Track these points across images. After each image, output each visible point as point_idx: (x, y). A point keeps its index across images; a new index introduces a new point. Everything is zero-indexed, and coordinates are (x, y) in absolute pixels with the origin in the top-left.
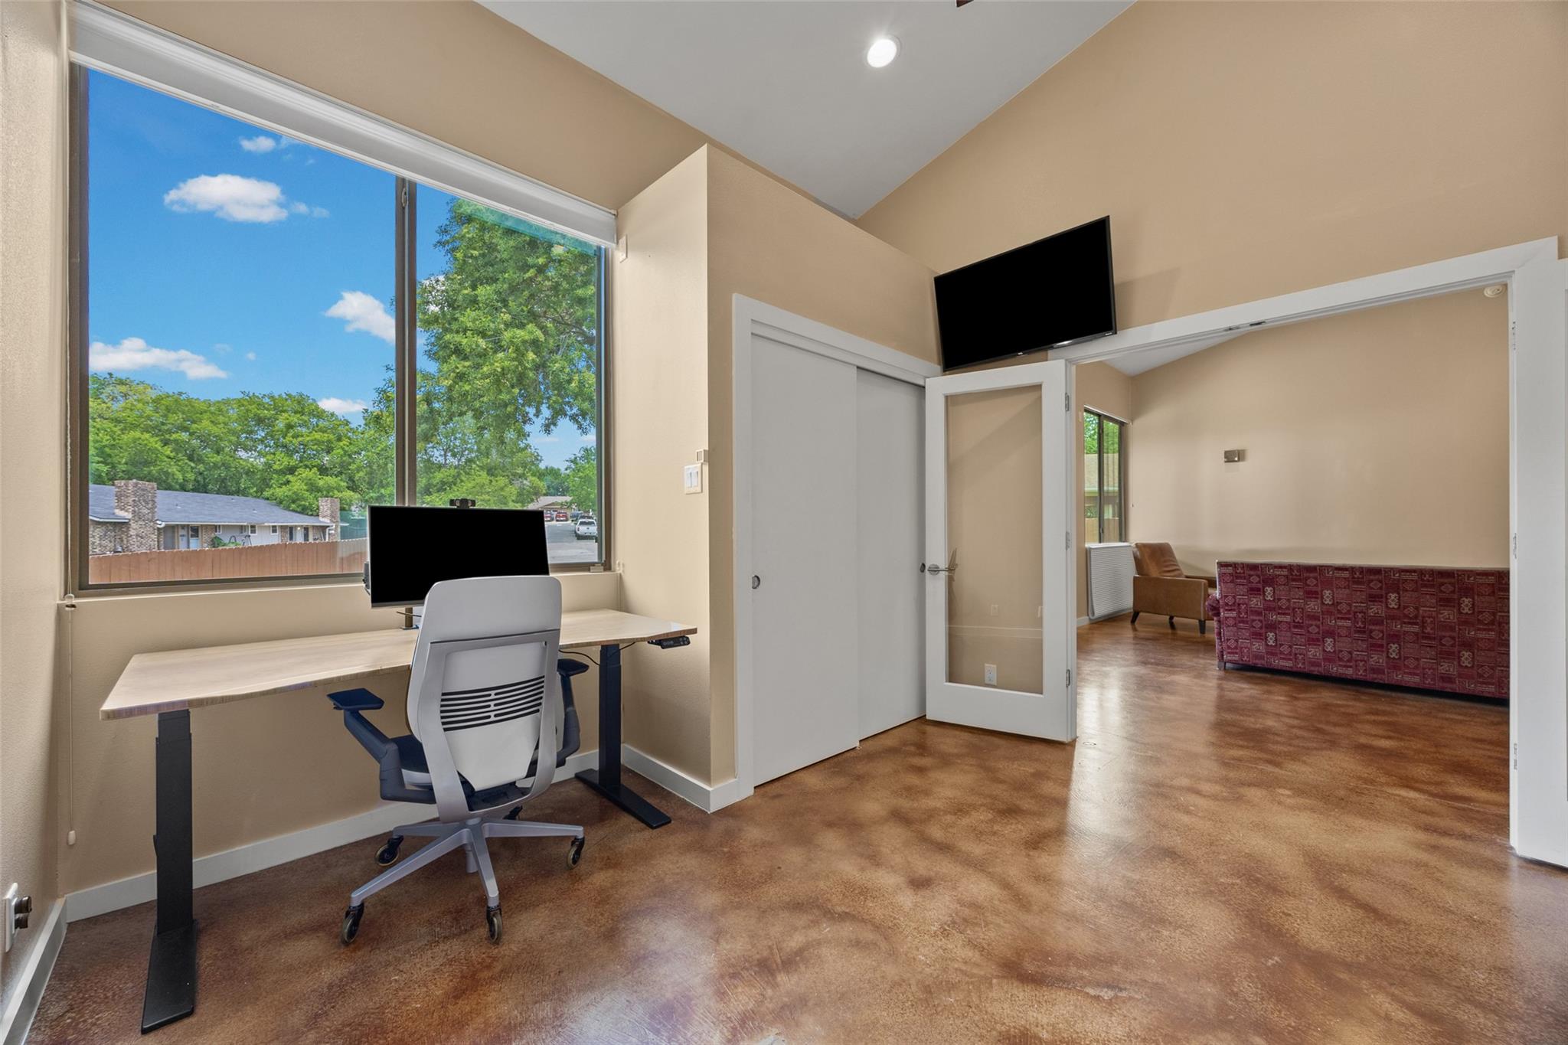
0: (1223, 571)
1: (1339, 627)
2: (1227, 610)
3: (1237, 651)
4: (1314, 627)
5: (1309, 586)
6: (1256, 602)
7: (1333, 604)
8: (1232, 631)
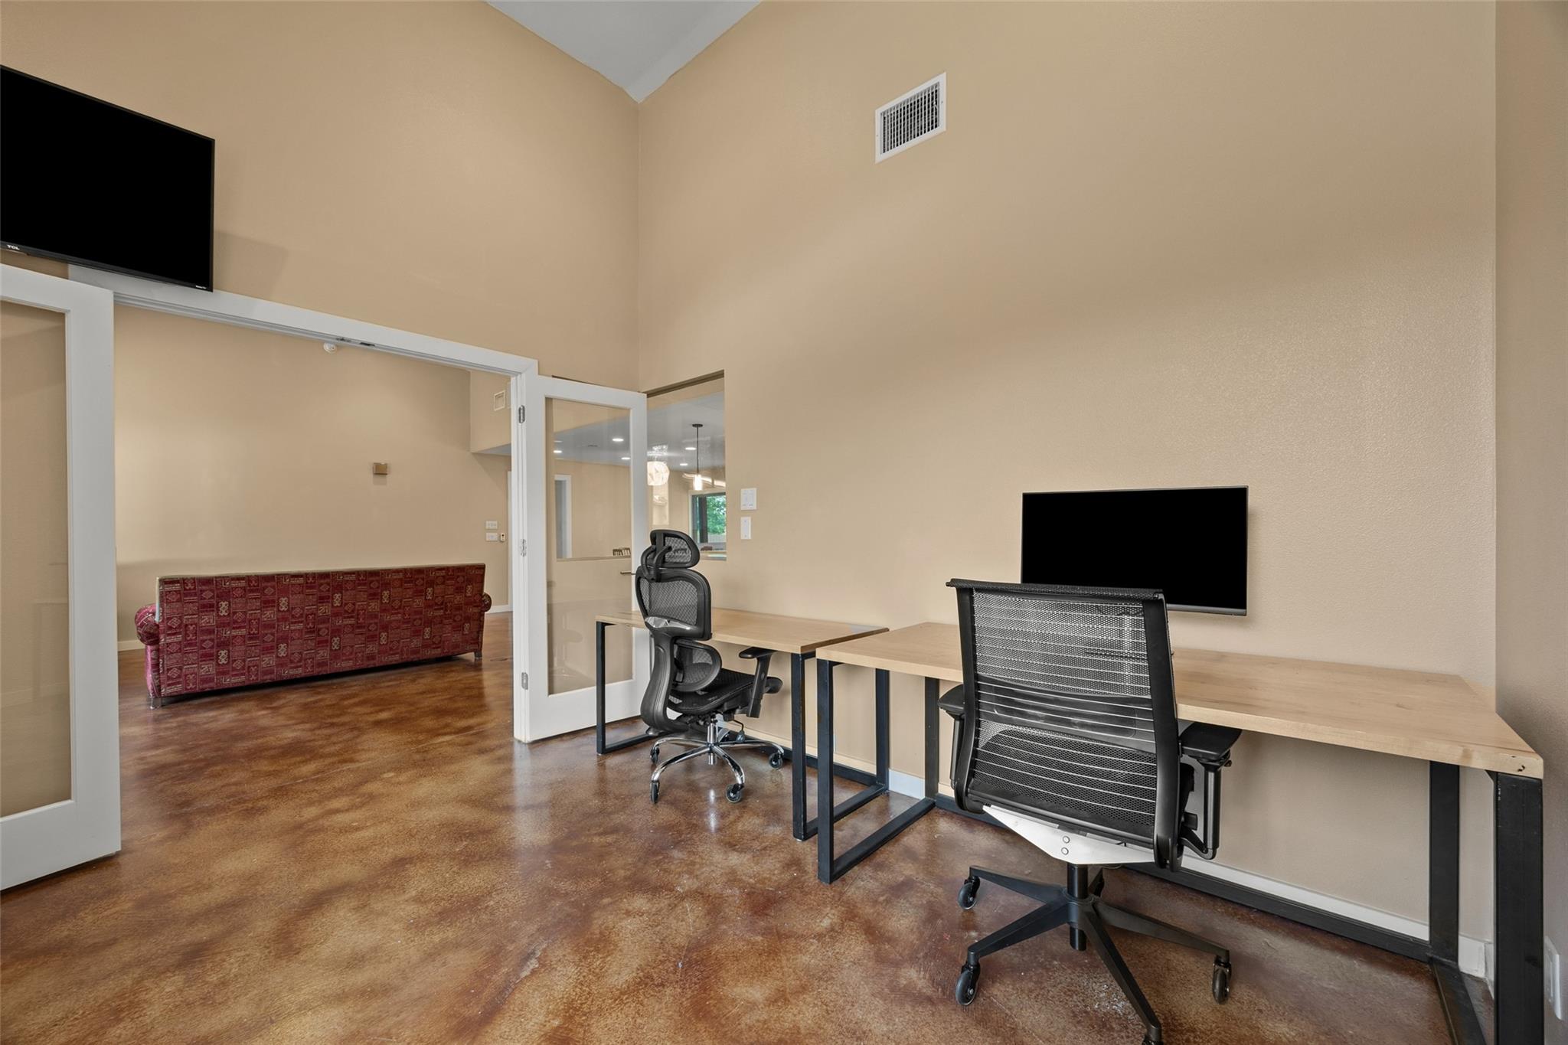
0: (168, 589)
1: (292, 631)
2: (169, 635)
3: (181, 680)
4: (269, 635)
5: (267, 595)
6: (208, 620)
7: (288, 610)
8: (175, 658)
